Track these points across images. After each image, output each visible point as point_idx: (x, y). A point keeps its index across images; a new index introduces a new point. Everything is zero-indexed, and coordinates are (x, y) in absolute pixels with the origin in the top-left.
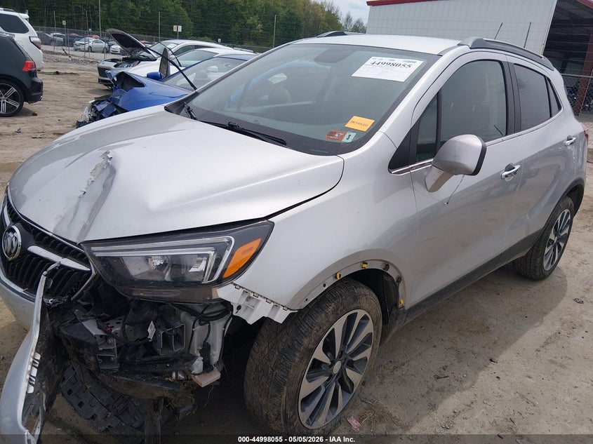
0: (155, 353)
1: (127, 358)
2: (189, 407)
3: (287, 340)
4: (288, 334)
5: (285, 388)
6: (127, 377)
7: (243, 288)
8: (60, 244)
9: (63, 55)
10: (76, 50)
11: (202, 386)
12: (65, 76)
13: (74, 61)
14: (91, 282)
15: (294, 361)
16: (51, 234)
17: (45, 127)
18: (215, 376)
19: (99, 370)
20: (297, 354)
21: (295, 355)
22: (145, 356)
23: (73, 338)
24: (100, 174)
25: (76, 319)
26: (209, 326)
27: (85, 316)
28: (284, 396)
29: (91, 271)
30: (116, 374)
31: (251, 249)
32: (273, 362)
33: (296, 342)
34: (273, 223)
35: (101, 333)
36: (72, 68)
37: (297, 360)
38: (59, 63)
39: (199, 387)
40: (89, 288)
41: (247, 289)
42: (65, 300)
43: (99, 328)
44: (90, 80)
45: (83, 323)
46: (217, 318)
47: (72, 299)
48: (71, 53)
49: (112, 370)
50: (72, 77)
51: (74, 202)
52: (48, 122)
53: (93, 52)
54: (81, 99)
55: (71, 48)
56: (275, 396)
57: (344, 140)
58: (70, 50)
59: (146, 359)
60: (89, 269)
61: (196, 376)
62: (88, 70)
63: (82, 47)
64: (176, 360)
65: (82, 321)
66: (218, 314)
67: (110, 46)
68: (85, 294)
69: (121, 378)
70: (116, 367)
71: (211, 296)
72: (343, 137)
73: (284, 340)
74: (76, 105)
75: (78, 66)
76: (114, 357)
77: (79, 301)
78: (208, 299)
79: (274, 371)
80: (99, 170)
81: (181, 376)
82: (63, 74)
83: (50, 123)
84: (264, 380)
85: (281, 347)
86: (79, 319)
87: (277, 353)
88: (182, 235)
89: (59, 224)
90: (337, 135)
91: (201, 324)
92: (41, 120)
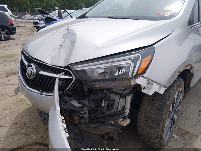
0: (104, 113)
1: (92, 116)
2: (117, 136)
3: (159, 103)
4: (159, 100)
5: (161, 124)
6: (94, 125)
7: (147, 78)
8: (54, 69)
9: (19, 21)
10: (23, 20)
11: (125, 126)
12: (21, 27)
13: (23, 23)
14: (73, 83)
15: (164, 111)
16: (49, 65)
17: (19, 42)
18: (128, 121)
19: (79, 123)
20: (166, 109)
21: (164, 109)
22: (101, 114)
23: (69, 109)
24: (66, 37)
25: (66, 101)
26: (125, 99)
27: (71, 99)
28: (161, 128)
29: (73, 78)
30: (88, 124)
31: (148, 60)
32: (154, 113)
33: (164, 103)
34: (155, 47)
35: (81, 105)
36: (23, 25)
37: (166, 111)
38: (18, 24)
39: (123, 127)
40: (73, 86)
41: (148, 79)
42: (61, 93)
43: (79, 103)
44: (30, 28)
45: (71, 102)
46: (129, 95)
47: (64, 92)
48: (21, 21)
49: (86, 122)
50: (24, 27)
51: (57, 50)
52: (19, 41)
53: (28, 20)
54: (29, 33)
55: (21, 19)
56: (157, 128)
57: (166, 15)
58: (21, 20)
59: (102, 116)
60: (71, 78)
61: (121, 122)
62: (29, 25)
63: (25, 19)
64: (115, 115)
65: (70, 101)
66: (128, 93)
67: (34, 17)
68: (71, 89)
69: (91, 125)
70: (87, 121)
71: (131, 84)
72: (165, 14)
73: (157, 103)
74: (28, 35)
75: (25, 24)
76: (87, 116)
77: (68, 92)
78: (129, 85)
79: (154, 117)
80: (65, 36)
81: (113, 123)
82: (20, 27)
83: (21, 41)
84: (150, 121)
85: (157, 106)
86: (68, 101)
87: (155, 109)
88: (117, 56)
89: (52, 60)
90: (161, 14)
91: (122, 98)
92: (17, 41)
